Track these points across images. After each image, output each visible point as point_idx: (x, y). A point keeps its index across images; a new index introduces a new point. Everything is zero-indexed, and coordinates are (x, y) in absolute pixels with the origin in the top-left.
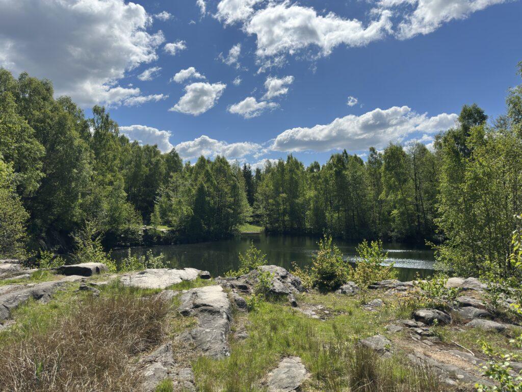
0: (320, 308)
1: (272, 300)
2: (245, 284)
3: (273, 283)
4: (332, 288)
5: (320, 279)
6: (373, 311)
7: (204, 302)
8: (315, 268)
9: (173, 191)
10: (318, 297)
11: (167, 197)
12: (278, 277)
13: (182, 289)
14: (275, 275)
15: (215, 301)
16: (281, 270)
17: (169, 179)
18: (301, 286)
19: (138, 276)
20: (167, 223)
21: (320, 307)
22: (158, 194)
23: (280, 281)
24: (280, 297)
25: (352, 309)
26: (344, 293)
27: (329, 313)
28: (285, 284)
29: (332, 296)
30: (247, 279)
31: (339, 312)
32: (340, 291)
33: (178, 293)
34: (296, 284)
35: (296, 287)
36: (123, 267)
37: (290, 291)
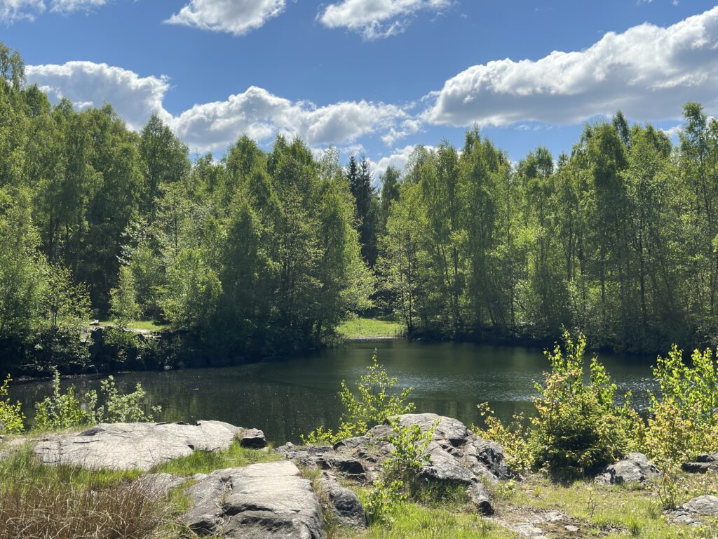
0: (554, 519)
1: (428, 498)
2: (355, 460)
3: (429, 456)
4: (586, 469)
5: (555, 445)
6: (695, 525)
7: (251, 500)
8: (541, 420)
9: (167, 230)
10: (550, 492)
11: (151, 247)
12: (443, 442)
13: (193, 470)
14: (435, 436)
15: (279, 498)
16: (451, 426)
17: (156, 200)
18: (503, 463)
19: (80, 439)
20: (153, 314)
21: (553, 516)
22: (128, 238)
23: (449, 451)
24: (448, 490)
25: (640, 522)
26: (618, 481)
27: (579, 530)
28: (460, 459)
29: (583, 490)
30: (360, 447)
31: (604, 527)
32: (608, 476)
33: (181, 480)
34: (490, 459)
35: (489, 468)
36: (41, 421)
37: (474, 476)
